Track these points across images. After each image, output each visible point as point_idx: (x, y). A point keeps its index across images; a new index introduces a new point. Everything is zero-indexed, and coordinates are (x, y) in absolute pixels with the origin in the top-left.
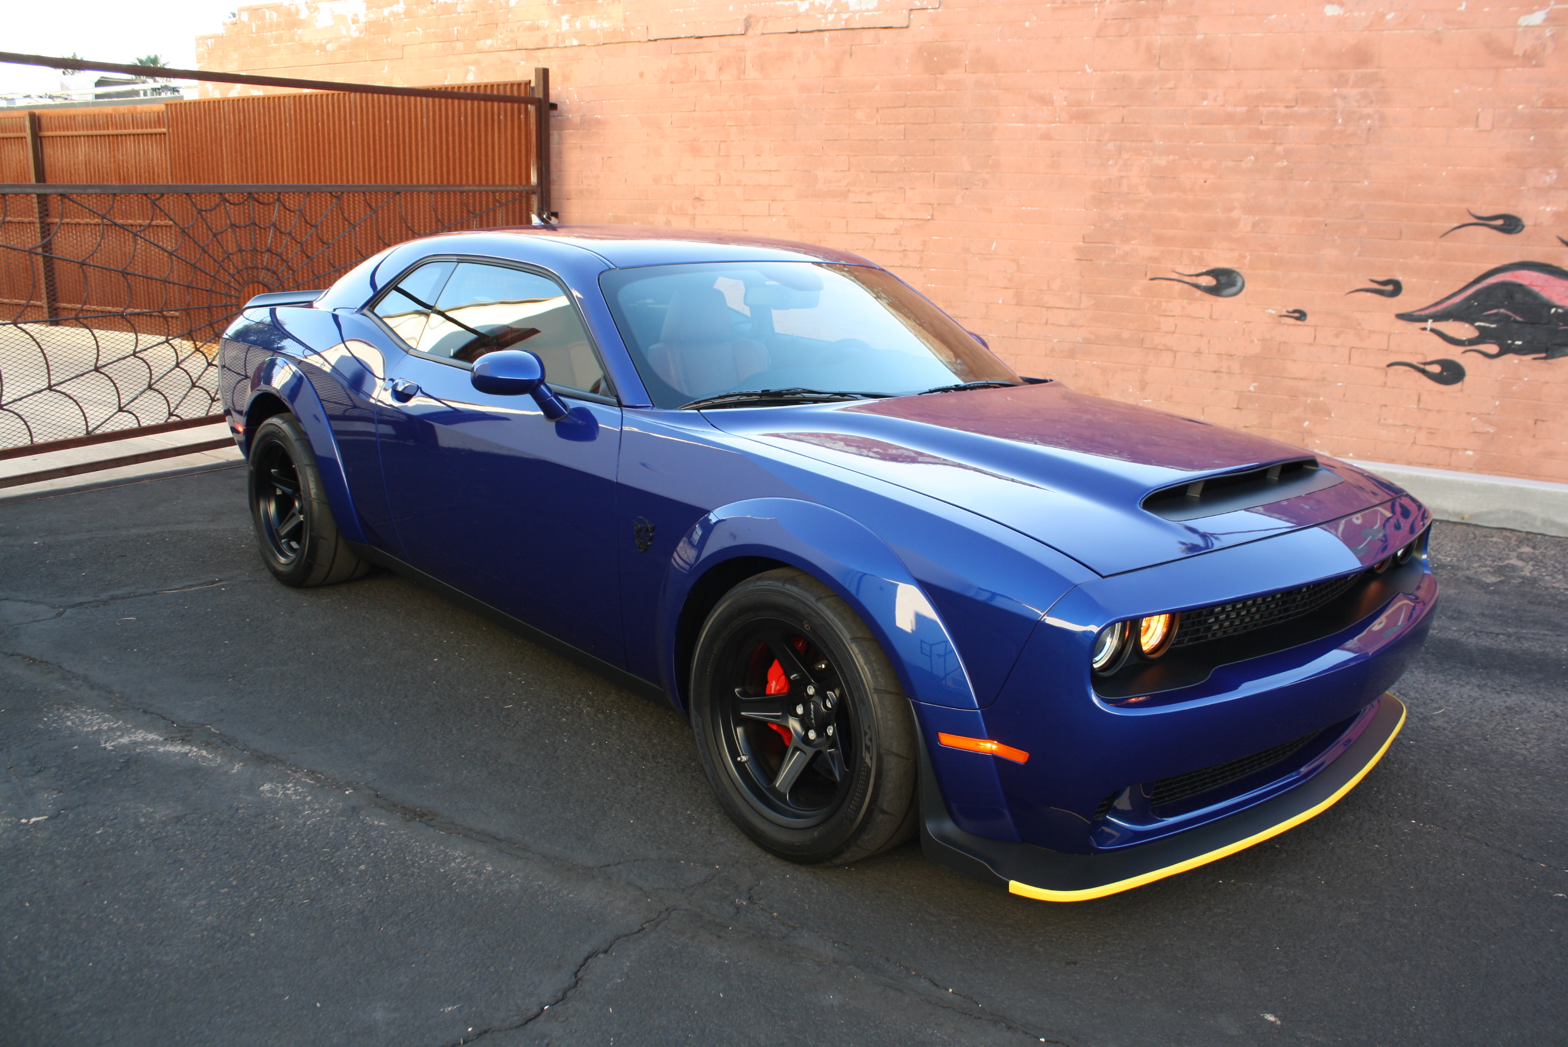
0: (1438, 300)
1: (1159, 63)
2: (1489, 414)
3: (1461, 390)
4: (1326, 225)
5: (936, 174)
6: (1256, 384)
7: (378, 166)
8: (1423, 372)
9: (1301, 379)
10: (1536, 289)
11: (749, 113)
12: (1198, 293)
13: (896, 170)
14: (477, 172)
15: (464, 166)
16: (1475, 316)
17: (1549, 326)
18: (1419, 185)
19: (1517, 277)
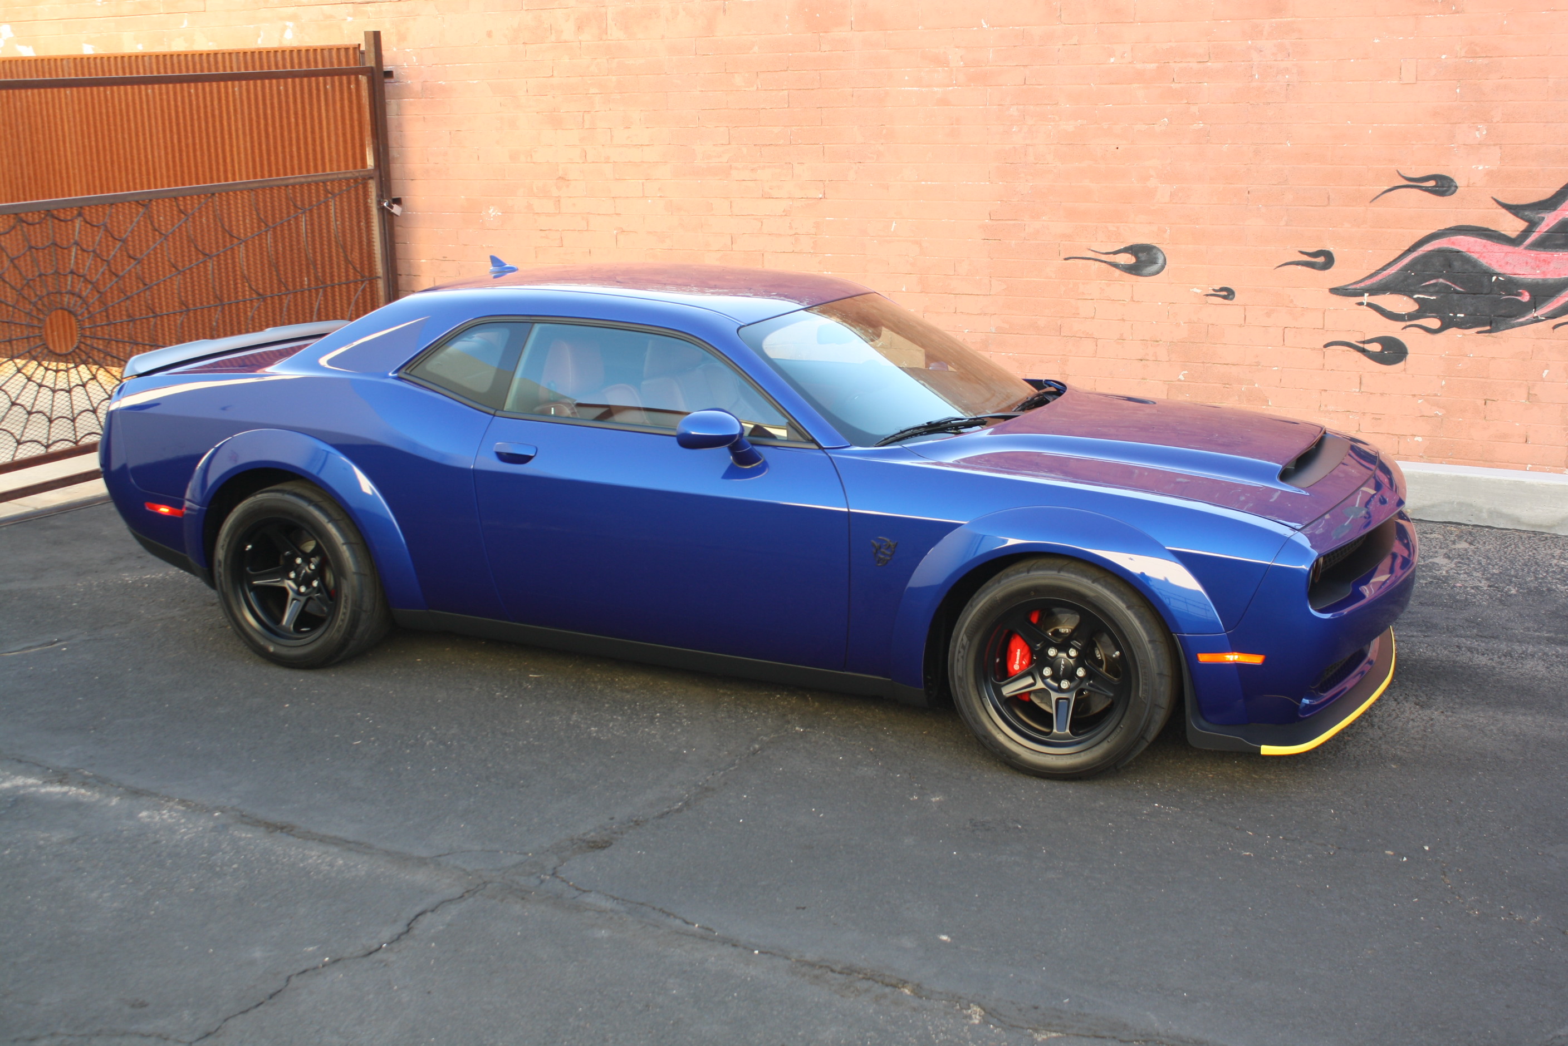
0: (1374, 271)
1: (1060, 16)
2: (1436, 395)
3: (1405, 370)
4: (1249, 192)
5: (825, 146)
6: (1186, 372)
7: (183, 144)
8: (1363, 351)
9: (1233, 365)
10: (1475, 256)
11: (614, 79)
12: (1117, 272)
13: (781, 142)
14: (302, 151)
15: (287, 143)
16: (1413, 288)
17: (1491, 296)
18: (1345, 145)
19: (1453, 243)
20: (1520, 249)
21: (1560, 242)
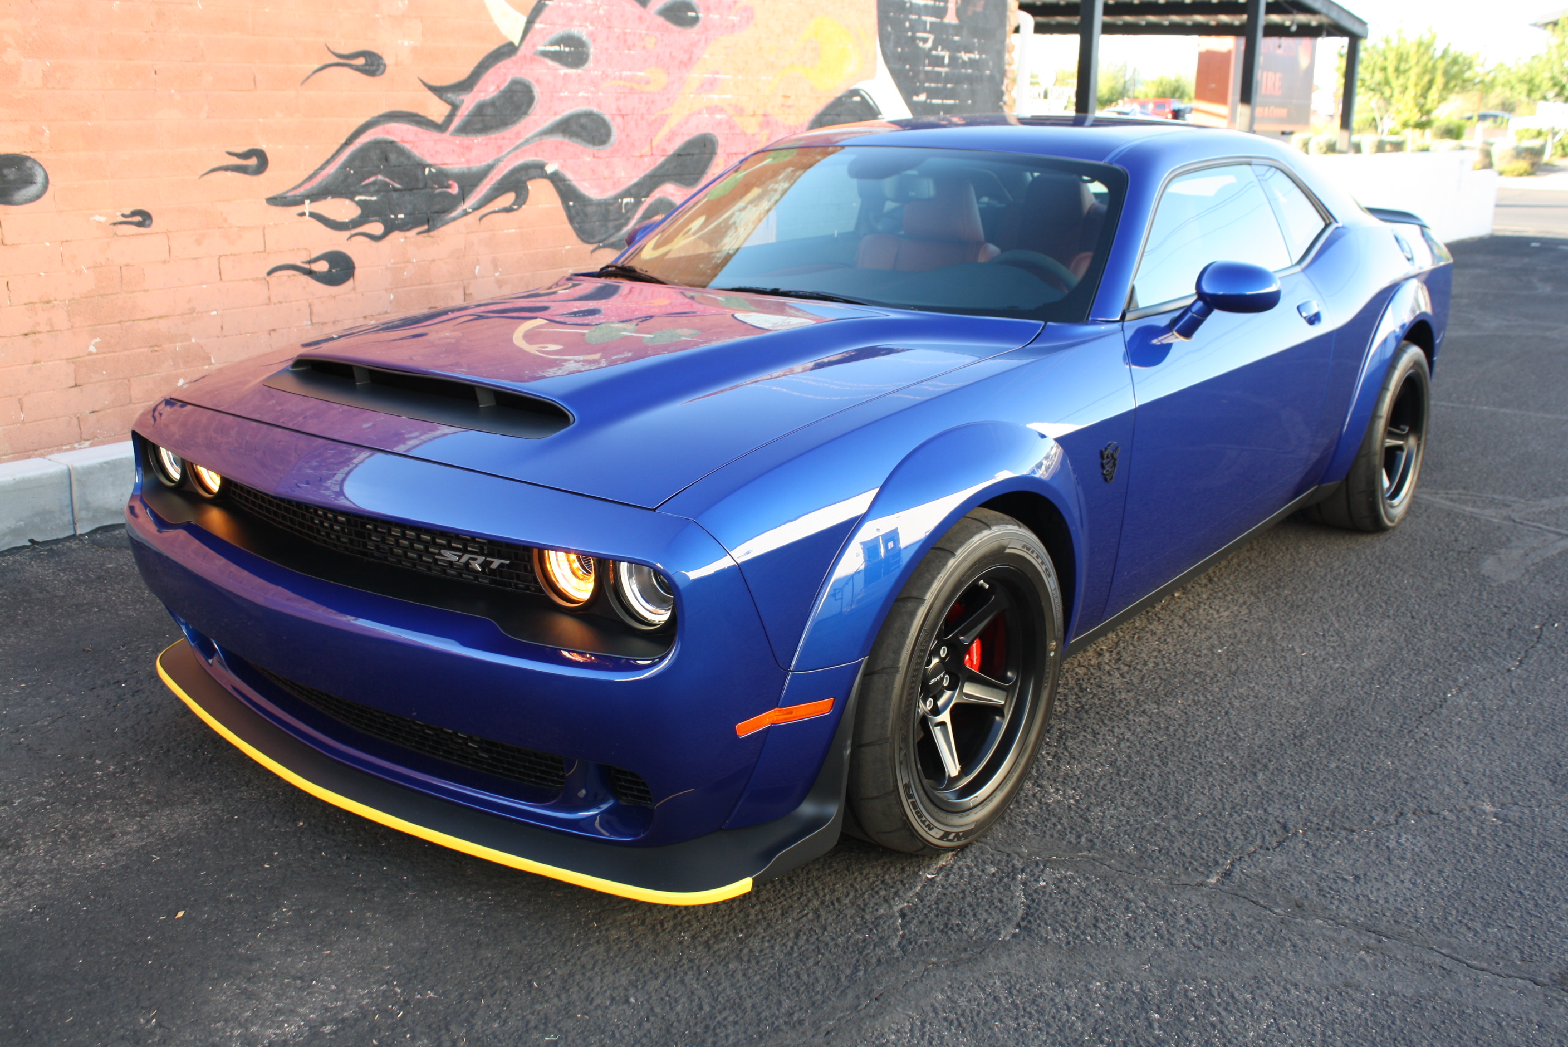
0: (311, 172)
3: (354, 289)
4: (156, 73)
6: (98, 340)
8: (310, 273)
9: (160, 317)
10: (408, 146)
16: (353, 189)
17: (426, 190)
18: (267, 10)
19: (388, 133)
20: (447, 135)
21: (479, 126)
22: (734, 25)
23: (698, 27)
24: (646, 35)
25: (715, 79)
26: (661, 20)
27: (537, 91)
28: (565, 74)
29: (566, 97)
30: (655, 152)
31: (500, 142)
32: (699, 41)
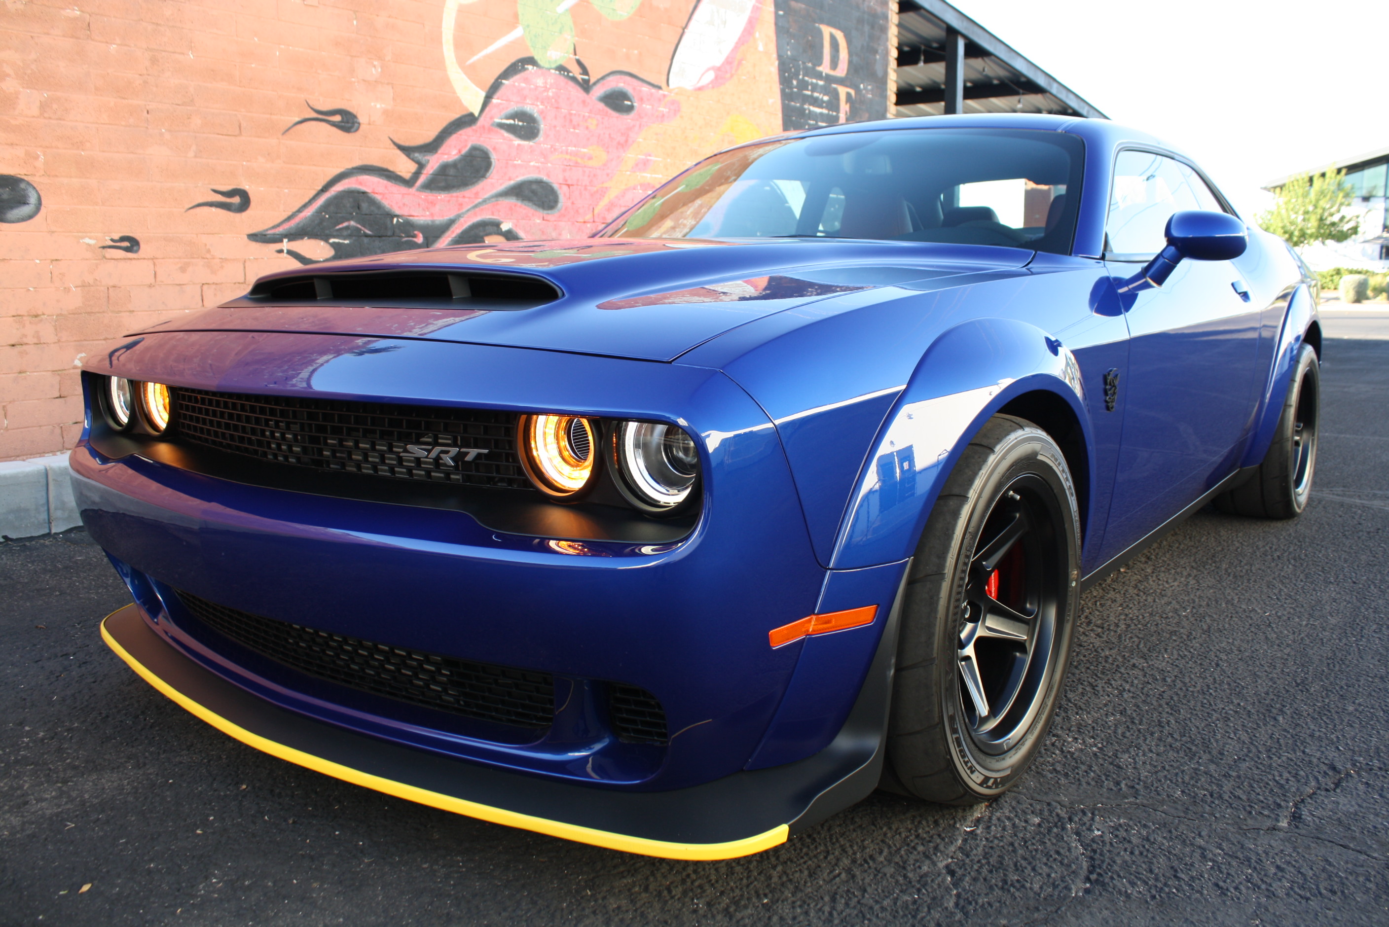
0: (290, 213)
4: (148, 112)
10: (378, 197)
16: (327, 232)
17: (394, 238)
18: (253, 66)
19: (361, 184)
20: (413, 190)
21: (442, 184)
22: (663, 116)
23: (633, 114)
24: (589, 117)
25: (648, 160)
26: (601, 106)
27: (494, 157)
28: (519, 145)
29: (519, 165)
30: (596, 220)
31: (461, 200)
32: (634, 126)
